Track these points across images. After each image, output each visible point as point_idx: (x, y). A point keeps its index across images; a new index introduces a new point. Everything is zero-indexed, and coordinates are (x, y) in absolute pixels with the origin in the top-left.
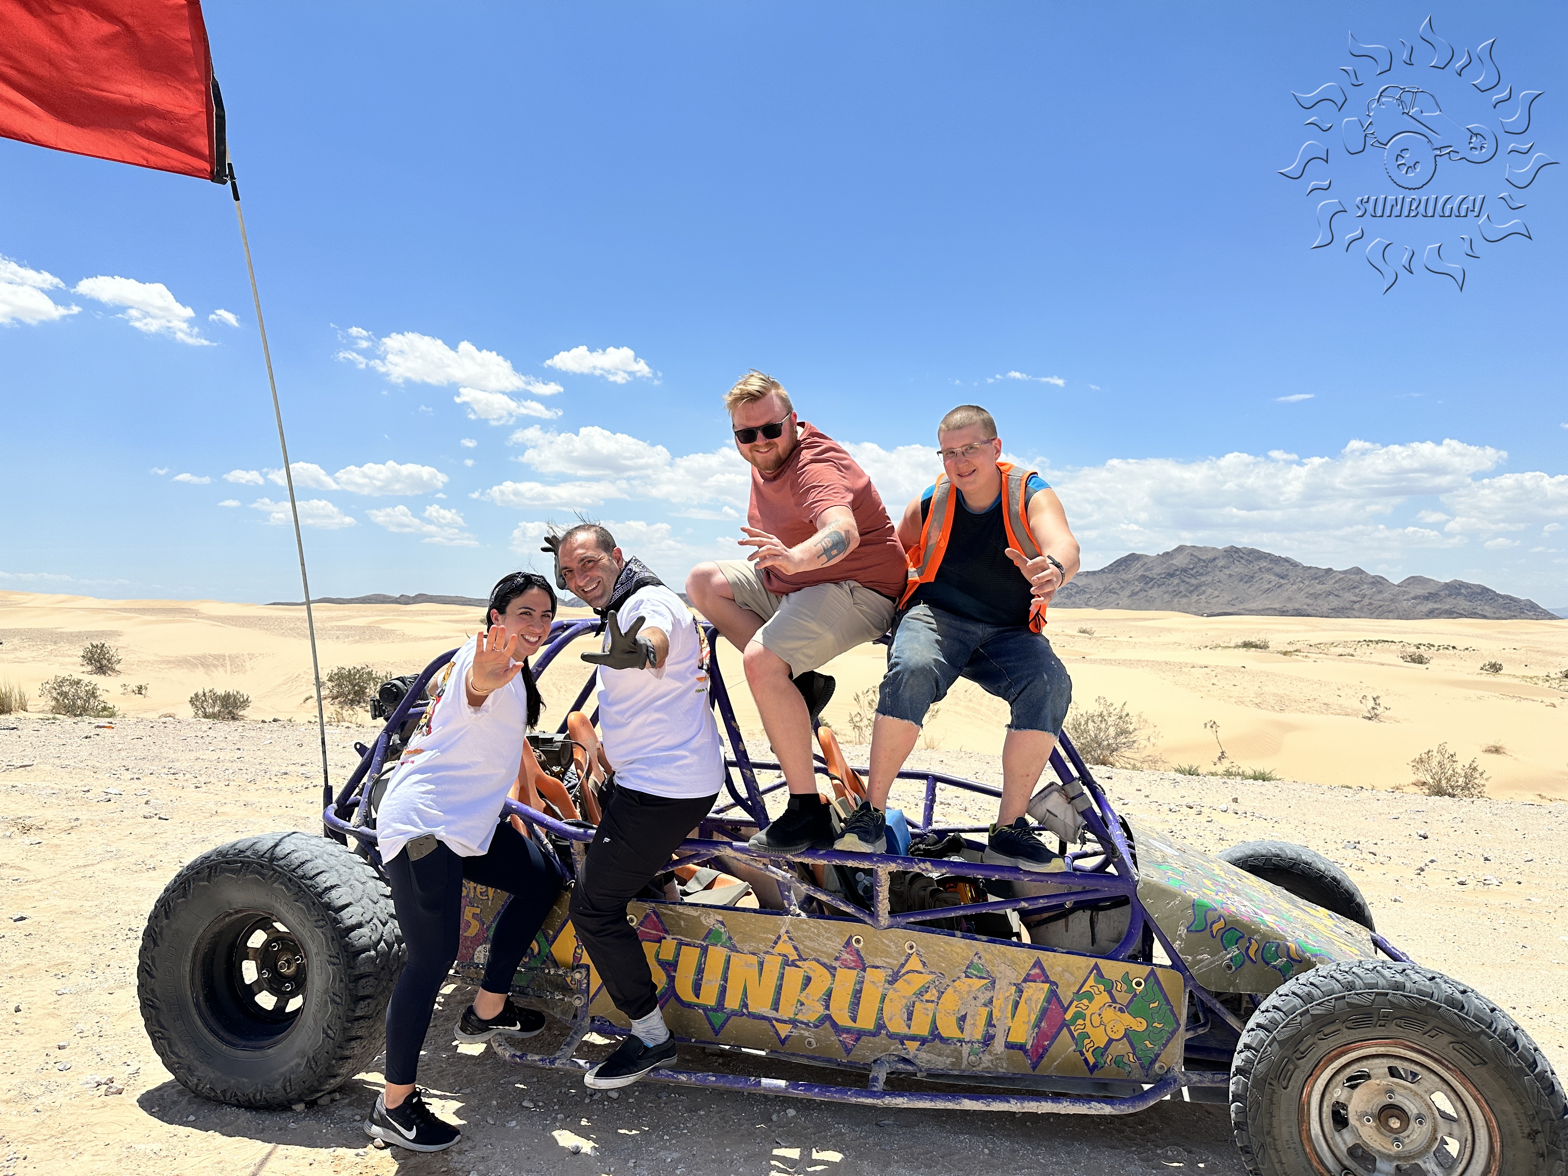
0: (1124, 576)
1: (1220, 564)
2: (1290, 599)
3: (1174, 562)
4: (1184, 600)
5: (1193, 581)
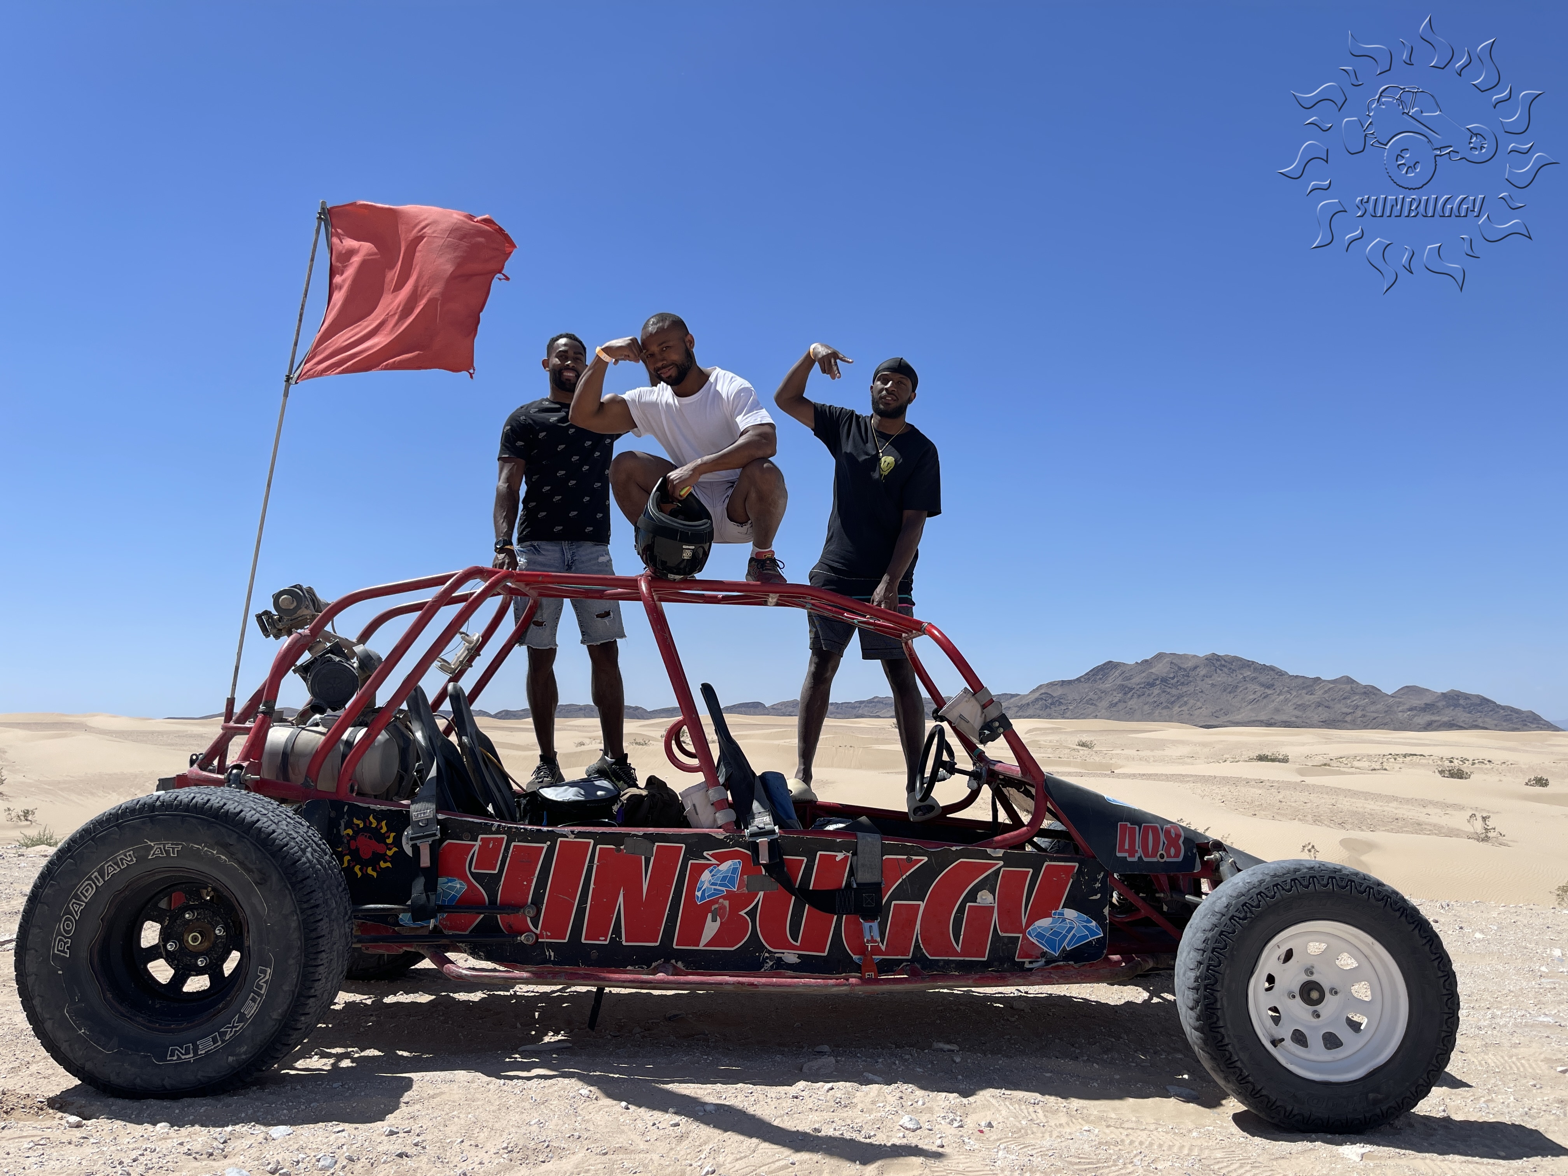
0: (1101, 686)
1: (1203, 673)
2: (1277, 710)
3: (1153, 670)
4: (1165, 712)
5: (1174, 691)
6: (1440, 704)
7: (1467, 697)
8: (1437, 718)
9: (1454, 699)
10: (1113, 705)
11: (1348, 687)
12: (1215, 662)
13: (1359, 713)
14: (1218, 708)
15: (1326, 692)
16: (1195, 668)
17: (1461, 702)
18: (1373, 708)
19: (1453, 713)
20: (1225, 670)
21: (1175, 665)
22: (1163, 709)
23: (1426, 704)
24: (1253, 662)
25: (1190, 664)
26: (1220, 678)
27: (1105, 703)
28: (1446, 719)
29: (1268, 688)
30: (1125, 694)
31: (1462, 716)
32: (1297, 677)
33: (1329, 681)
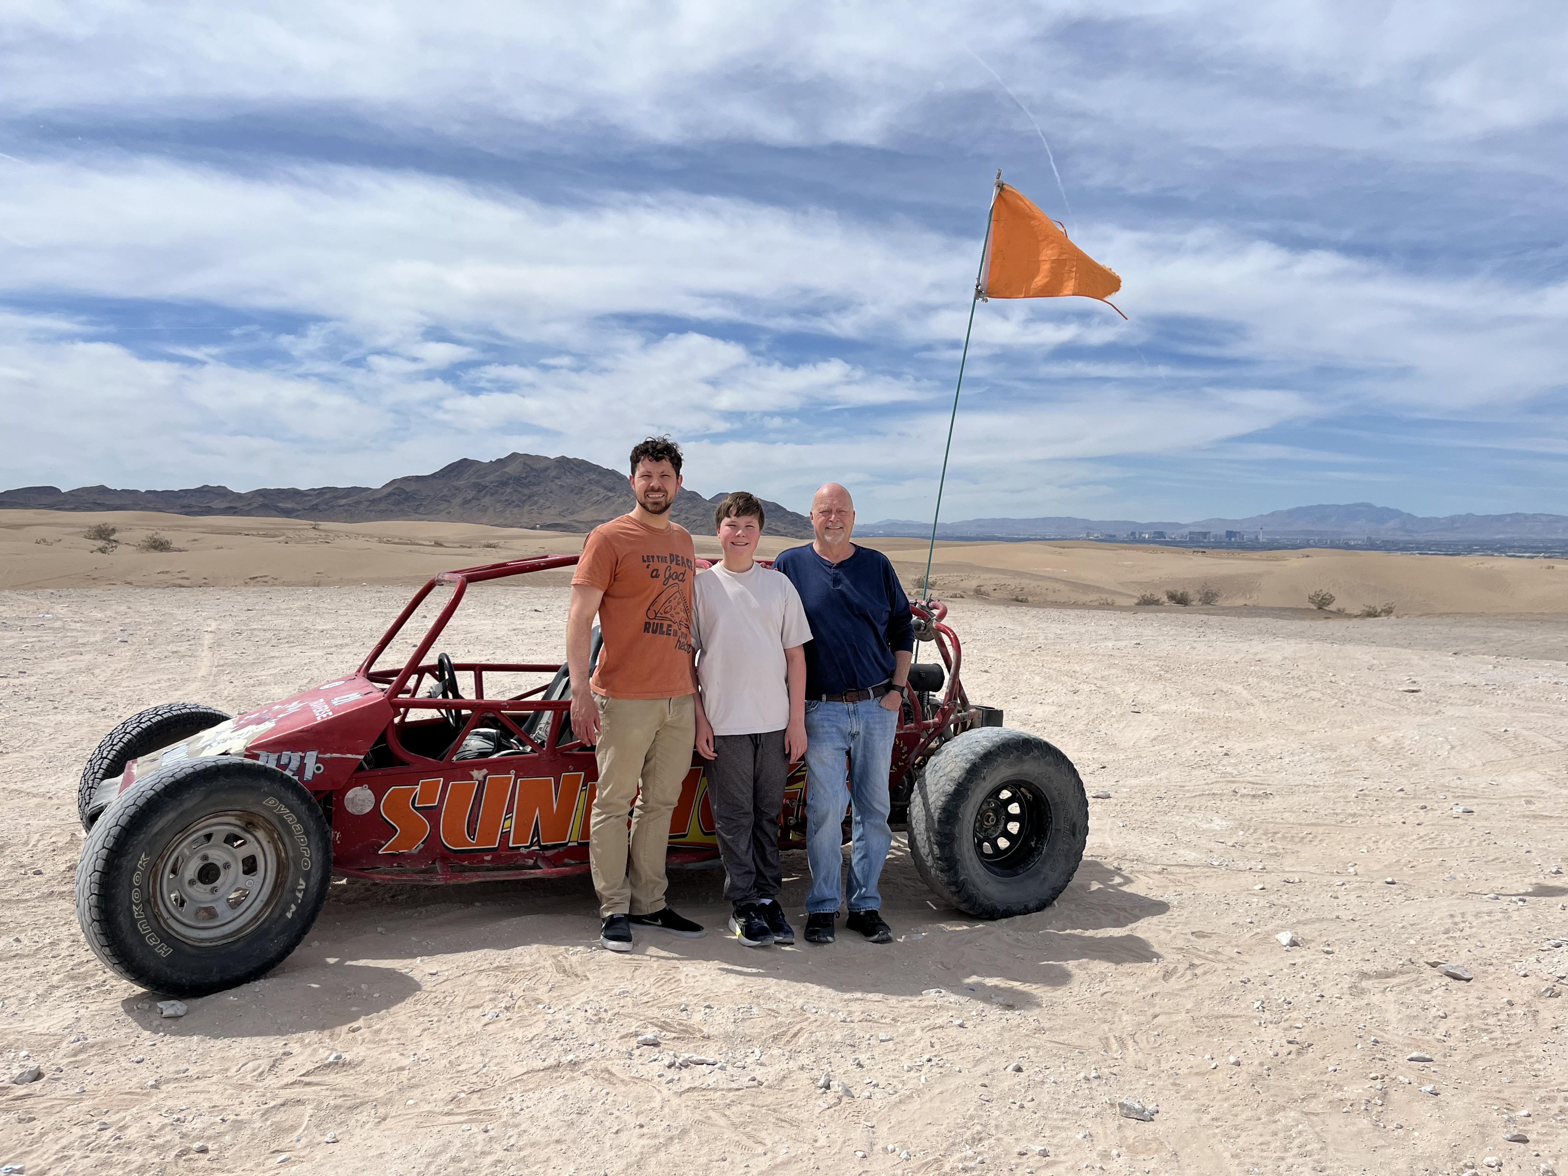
0: (455, 483)
1: (553, 474)
3: (506, 470)
4: (516, 510)
5: (526, 491)
10: (466, 502)
12: (565, 464)
14: (565, 508)
16: (546, 469)
20: (573, 472)
21: (529, 465)
22: (514, 507)
25: (541, 465)
26: (569, 480)
27: (458, 500)
29: (610, 490)
30: (480, 491)
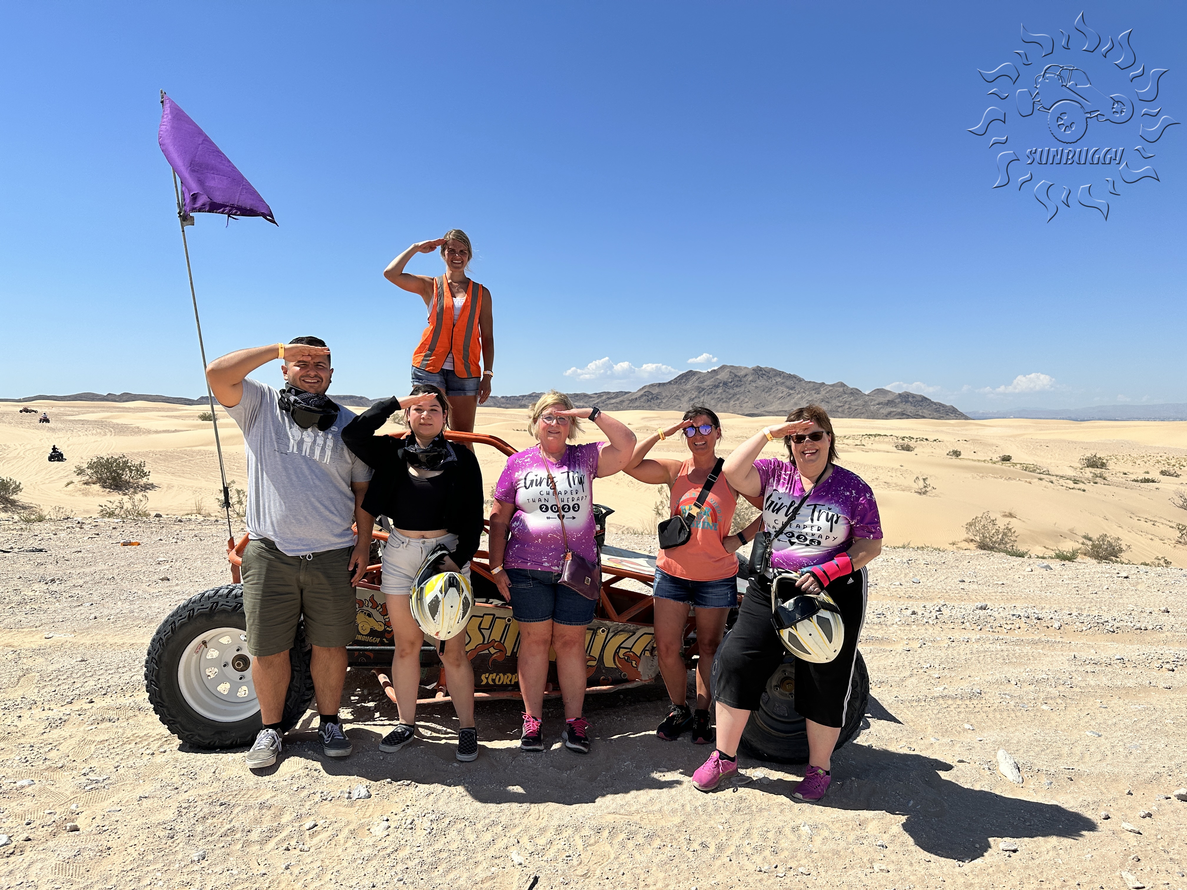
0: (685, 387)
1: (750, 379)
3: (718, 377)
4: (724, 405)
5: (731, 391)
6: (897, 401)
7: (914, 396)
8: (895, 410)
9: (906, 397)
11: (841, 389)
12: (759, 372)
13: (847, 406)
14: (758, 402)
15: (827, 392)
16: (746, 375)
17: (910, 399)
18: (856, 403)
19: (905, 407)
20: (765, 377)
21: (733, 373)
22: (723, 402)
23: (888, 401)
24: (783, 372)
25: (743, 373)
26: (761, 382)
27: (686, 398)
28: (899, 410)
29: (792, 389)
30: (700, 392)
31: (910, 409)
32: (810, 382)
33: (830, 385)
